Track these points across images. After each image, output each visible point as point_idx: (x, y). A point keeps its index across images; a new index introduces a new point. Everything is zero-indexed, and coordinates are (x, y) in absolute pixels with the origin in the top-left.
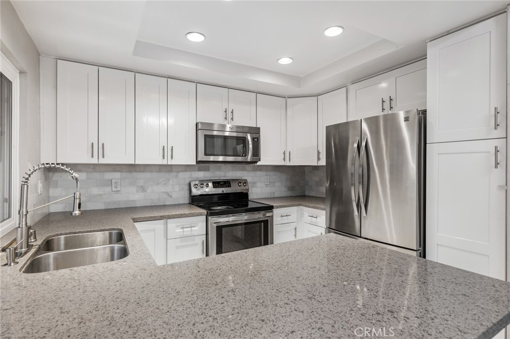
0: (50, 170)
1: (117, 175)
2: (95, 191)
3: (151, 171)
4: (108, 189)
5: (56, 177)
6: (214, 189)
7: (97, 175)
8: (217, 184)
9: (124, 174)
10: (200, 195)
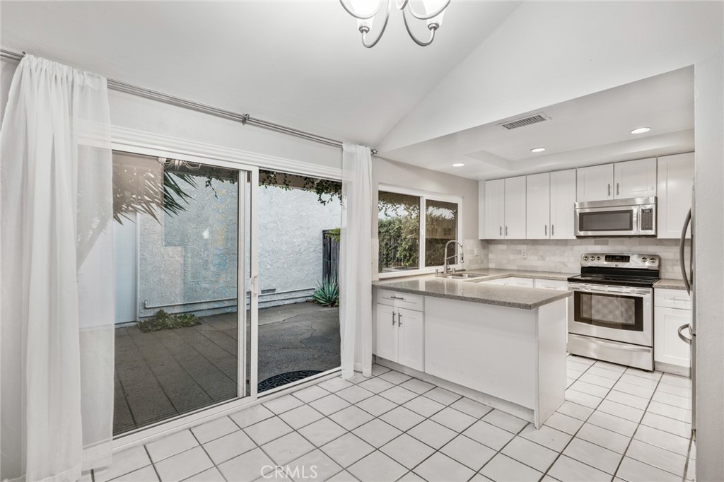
0: (487, 243)
1: (524, 247)
2: (512, 257)
3: (550, 245)
4: (519, 257)
5: (492, 247)
6: (606, 263)
7: (513, 247)
8: (610, 258)
9: (530, 247)
10: (590, 267)
